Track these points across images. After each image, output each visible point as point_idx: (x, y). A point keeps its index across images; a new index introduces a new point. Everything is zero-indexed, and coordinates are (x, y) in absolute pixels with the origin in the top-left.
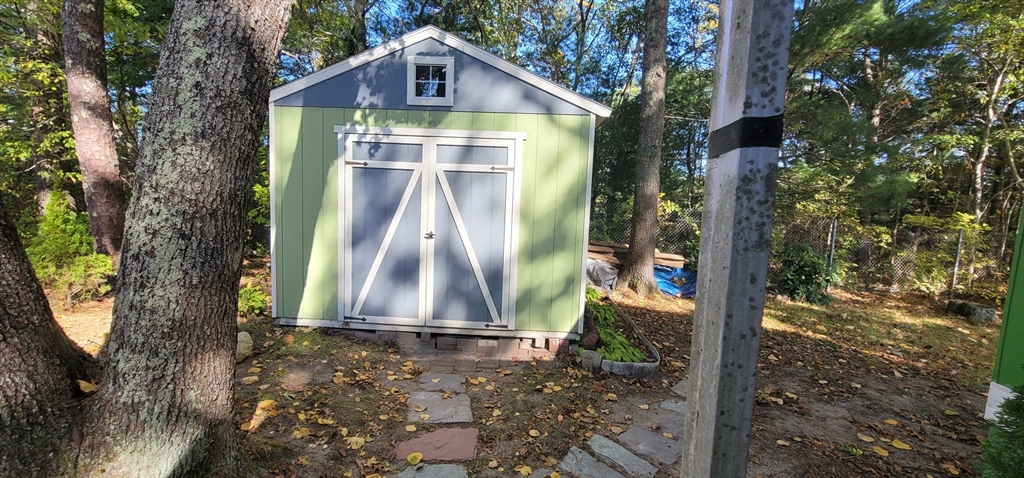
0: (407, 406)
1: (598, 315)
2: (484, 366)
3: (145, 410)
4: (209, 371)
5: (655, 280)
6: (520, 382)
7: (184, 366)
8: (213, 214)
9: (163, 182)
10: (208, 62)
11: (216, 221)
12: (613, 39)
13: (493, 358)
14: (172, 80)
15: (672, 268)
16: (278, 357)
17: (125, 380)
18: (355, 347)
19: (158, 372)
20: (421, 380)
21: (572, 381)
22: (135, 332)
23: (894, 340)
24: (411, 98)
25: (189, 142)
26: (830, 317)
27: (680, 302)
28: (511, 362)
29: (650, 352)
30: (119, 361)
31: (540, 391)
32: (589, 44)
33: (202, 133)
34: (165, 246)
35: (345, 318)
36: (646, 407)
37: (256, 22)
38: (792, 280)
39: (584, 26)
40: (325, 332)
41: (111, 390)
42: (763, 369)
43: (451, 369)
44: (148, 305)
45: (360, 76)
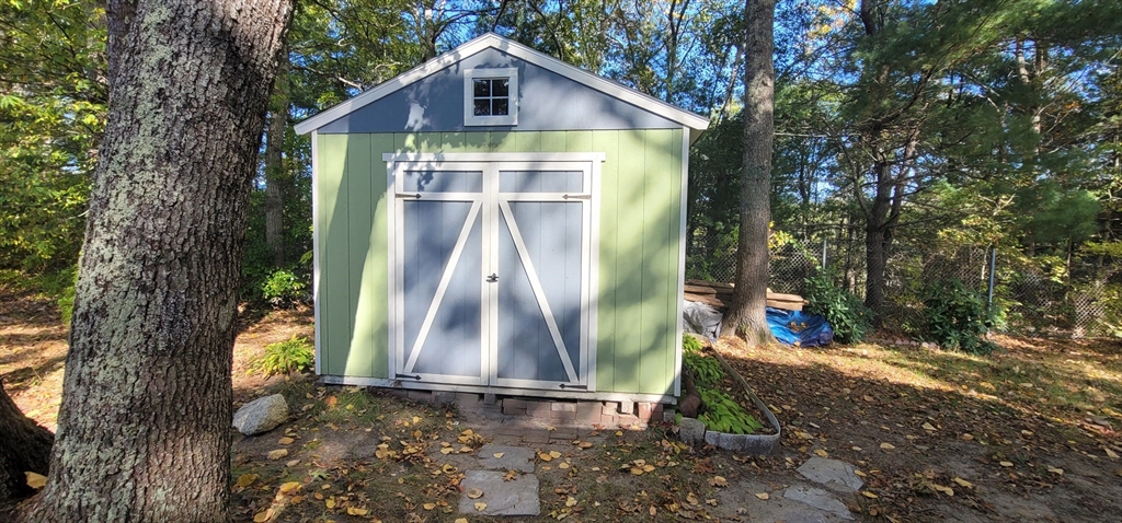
0: (460, 491)
1: (700, 370)
2: (559, 435)
3: (96, 517)
4: (185, 461)
5: (768, 327)
6: (601, 459)
7: (148, 455)
8: (185, 259)
9: (117, 218)
10: (174, 63)
11: (190, 268)
12: (710, 51)
13: (570, 426)
14: (130, 88)
15: (788, 311)
16: (315, 425)
17: (70, 477)
18: (407, 413)
19: (112, 467)
20: (480, 454)
21: (668, 457)
22: (83, 414)
23: (1093, 403)
24: (470, 118)
25: (150, 166)
26: (996, 371)
27: (800, 352)
28: (591, 431)
29: (767, 420)
30: (64, 451)
31: (627, 471)
32: (681, 59)
33: (167, 154)
34: (119, 301)
35: (397, 376)
36: (766, 496)
37: (239, 11)
38: (940, 324)
39: (675, 39)
40: (373, 392)
41: (54, 489)
42: (917, 442)
43: (518, 440)
44: (99, 379)
45: (412, 95)
